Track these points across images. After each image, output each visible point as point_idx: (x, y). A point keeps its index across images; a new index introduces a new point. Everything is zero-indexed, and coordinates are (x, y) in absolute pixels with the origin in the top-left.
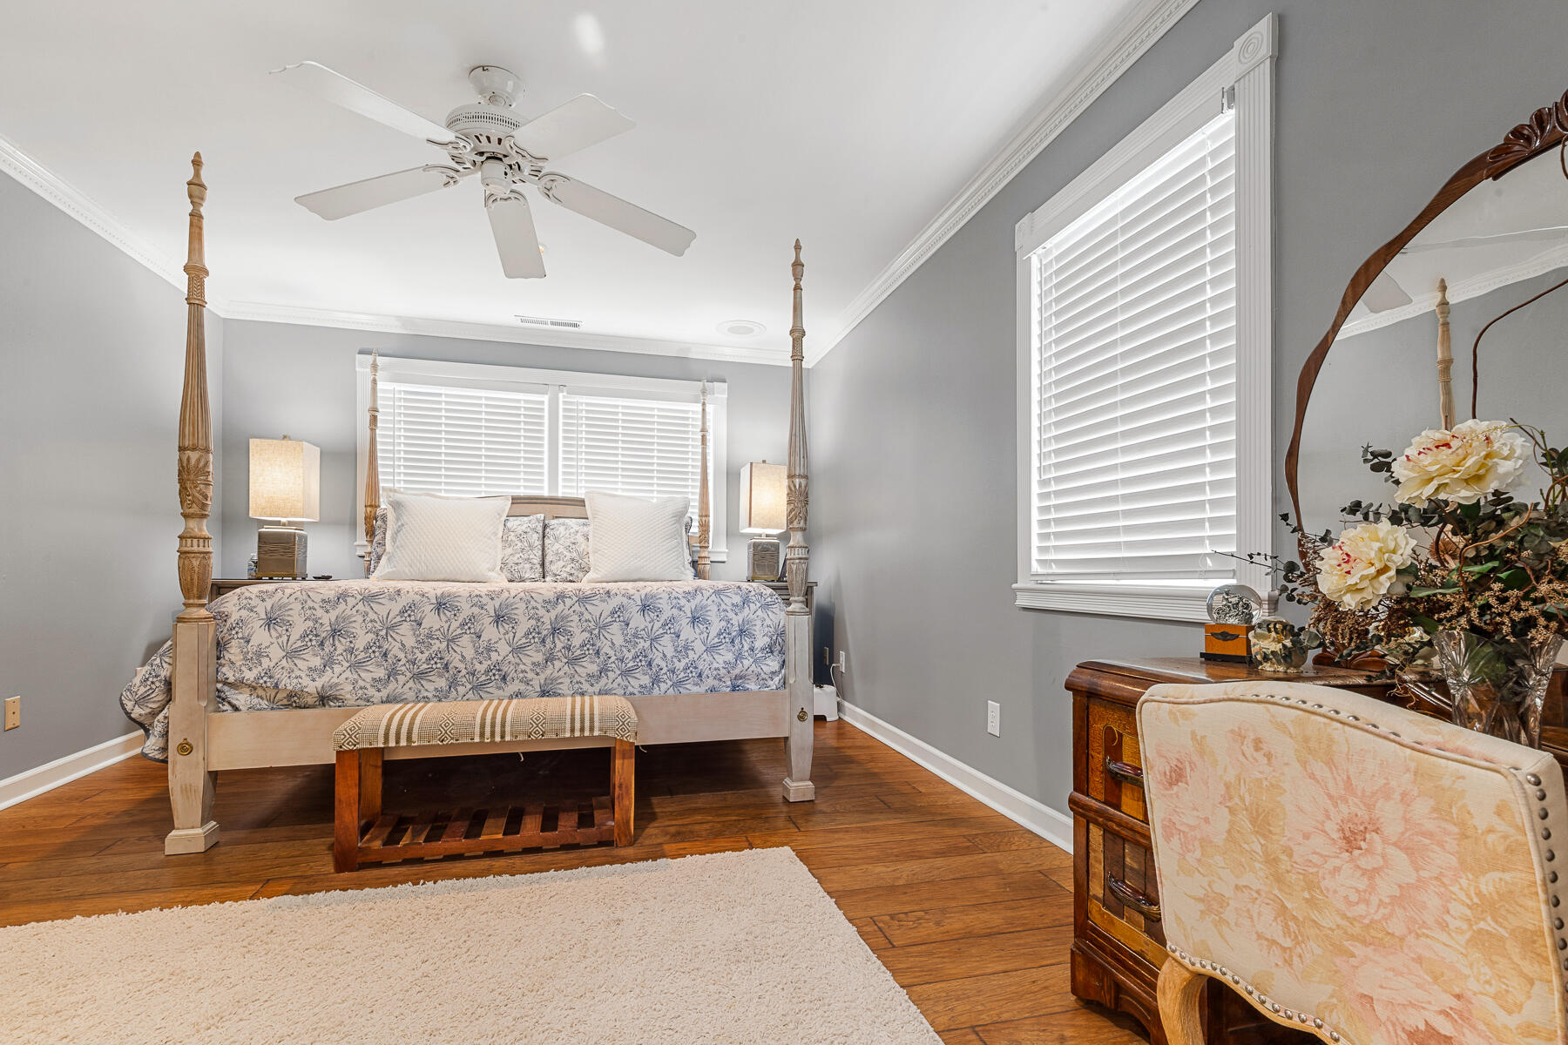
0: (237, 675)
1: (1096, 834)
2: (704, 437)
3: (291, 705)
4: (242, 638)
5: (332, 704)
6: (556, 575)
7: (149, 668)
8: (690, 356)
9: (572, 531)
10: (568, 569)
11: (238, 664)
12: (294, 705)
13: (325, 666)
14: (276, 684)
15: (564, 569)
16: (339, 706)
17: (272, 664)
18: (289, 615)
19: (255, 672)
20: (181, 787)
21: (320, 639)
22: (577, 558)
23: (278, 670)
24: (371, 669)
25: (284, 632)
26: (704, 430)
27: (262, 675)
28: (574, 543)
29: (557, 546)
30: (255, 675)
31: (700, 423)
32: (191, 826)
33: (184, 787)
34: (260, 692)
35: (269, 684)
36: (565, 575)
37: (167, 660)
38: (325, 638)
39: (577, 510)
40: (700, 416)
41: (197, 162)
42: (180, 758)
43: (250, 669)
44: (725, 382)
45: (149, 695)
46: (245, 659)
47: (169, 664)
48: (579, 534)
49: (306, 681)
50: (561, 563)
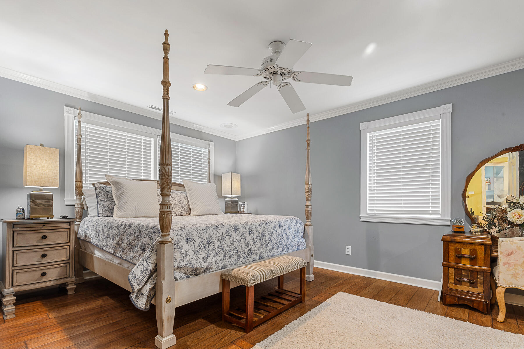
0: (179, 265)
1: (451, 270)
2: (209, 161)
3: (192, 274)
4: (179, 248)
5: (207, 271)
6: (176, 213)
7: (143, 266)
8: (203, 131)
9: (179, 195)
10: (181, 211)
11: (178, 259)
12: (194, 274)
13: (207, 256)
14: (193, 266)
15: (179, 211)
16: (210, 272)
17: (190, 258)
18: (193, 237)
19: (185, 262)
20: (167, 318)
21: (204, 245)
22: (184, 206)
23: (193, 260)
24: (220, 256)
25: (193, 244)
26: (209, 159)
27: (188, 263)
28: (181, 200)
29: (174, 202)
30: (185, 263)
31: (207, 156)
32: (169, 334)
33: (168, 317)
34: (182, 271)
35: (190, 266)
36: (180, 213)
37: (150, 262)
38: (206, 245)
39: (182, 188)
40: (207, 154)
41: (166, 34)
42: (167, 304)
43: (183, 261)
44: (213, 142)
45: (143, 279)
46: (181, 257)
47: (152, 263)
48: (182, 197)
49: (203, 263)
50: (178, 208)
